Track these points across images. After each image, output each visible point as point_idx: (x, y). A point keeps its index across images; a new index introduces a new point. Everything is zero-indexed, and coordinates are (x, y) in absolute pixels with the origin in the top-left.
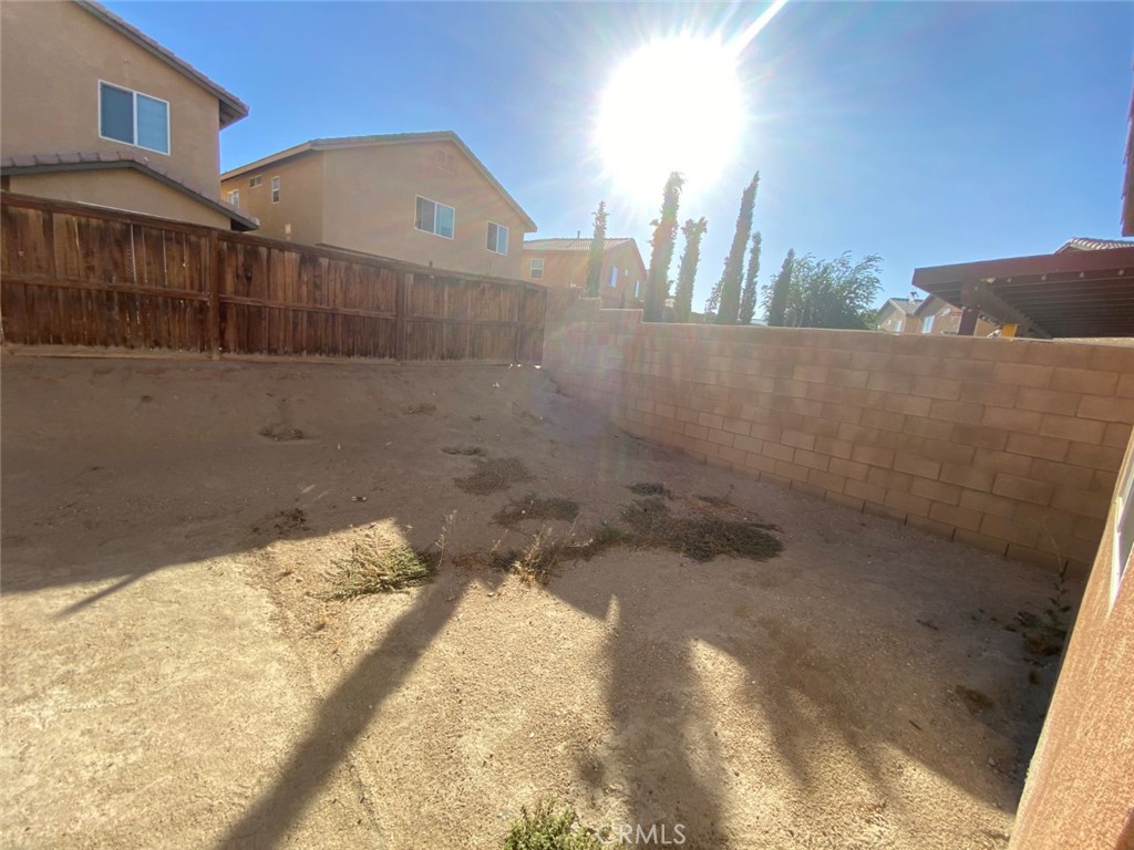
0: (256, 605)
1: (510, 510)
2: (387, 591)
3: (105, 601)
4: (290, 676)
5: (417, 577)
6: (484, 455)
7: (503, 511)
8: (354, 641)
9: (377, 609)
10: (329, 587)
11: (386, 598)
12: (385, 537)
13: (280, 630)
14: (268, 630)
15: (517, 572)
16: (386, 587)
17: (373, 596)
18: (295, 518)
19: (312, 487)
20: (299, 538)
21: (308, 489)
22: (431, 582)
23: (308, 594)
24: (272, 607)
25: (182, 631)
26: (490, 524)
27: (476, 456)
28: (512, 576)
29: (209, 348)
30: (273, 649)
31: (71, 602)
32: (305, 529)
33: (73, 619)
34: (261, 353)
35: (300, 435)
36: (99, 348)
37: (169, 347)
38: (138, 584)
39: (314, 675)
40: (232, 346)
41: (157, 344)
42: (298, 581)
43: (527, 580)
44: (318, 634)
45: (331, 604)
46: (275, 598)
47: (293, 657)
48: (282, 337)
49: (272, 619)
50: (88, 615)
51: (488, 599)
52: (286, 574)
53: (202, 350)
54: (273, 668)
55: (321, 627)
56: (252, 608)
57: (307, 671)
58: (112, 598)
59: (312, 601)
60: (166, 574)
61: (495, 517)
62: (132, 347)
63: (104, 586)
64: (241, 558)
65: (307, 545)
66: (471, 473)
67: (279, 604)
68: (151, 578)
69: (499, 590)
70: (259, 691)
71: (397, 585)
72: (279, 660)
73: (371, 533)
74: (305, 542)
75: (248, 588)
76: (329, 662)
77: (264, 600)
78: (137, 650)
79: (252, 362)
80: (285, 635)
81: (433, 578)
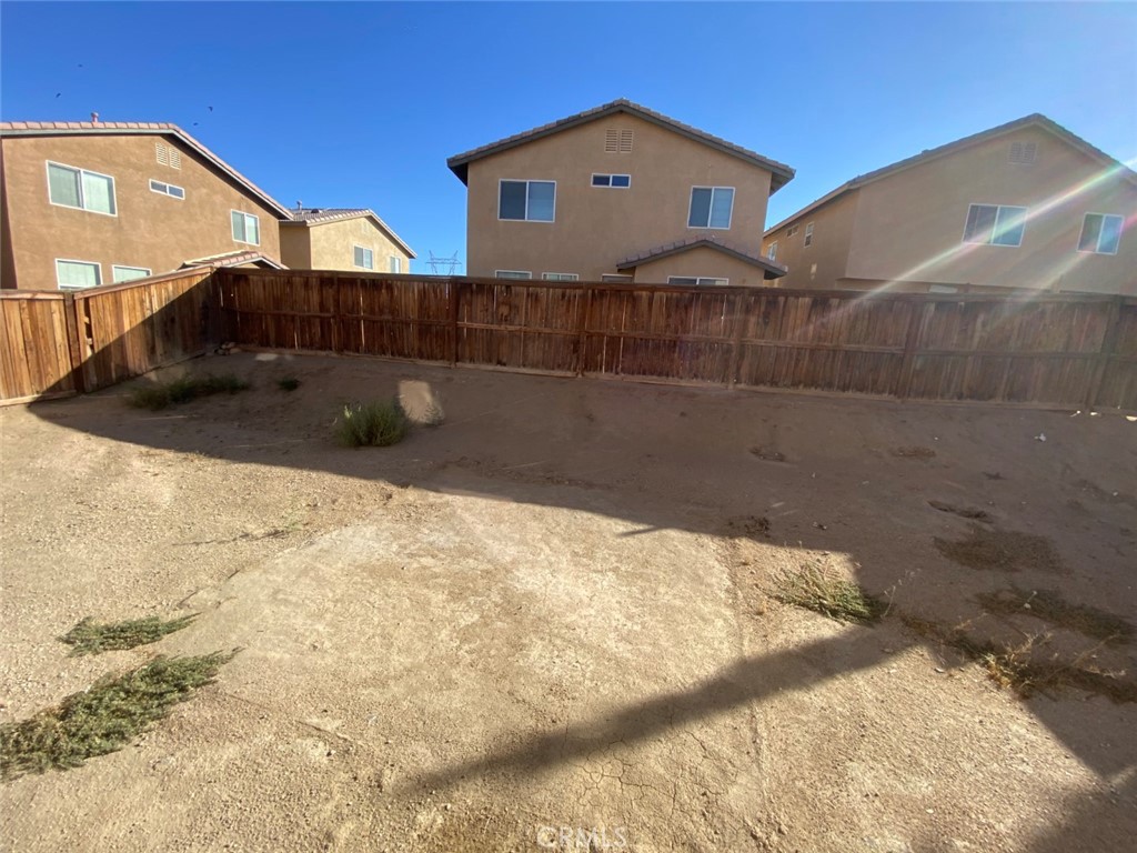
0: (720, 577)
1: (1006, 596)
2: (824, 614)
3: (639, 536)
4: (729, 634)
5: (856, 615)
6: (990, 523)
7: (995, 595)
8: (782, 637)
9: (809, 624)
10: (774, 588)
11: (820, 620)
12: (836, 568)
13: (730, 601)
14: (723, 596)
15: (986, 664)
16: (822, 610)
17: (810, 612)
18: (761, 525)
19: (781, 504)
20: (761, 541)
21: (776, 505)
22: (870, 626)
23: (757, 585)
24: (729, 583)
25: (674, 572)
26: (968, 601)
27: (976, 521)
28: (977, 667)
29: (728, 379)
30: (723, 610)
31: (625, 530)
32: (767, 536)
33: (624, 540)
34: (765, 384)
35: (781, 458)
36: (664, 378)
37: (703, 378)
38: (657, 533)
39: (746, 643)
40: (743, 379)
41: (696, 376)
42: (752, 573)
43: (999, 680)
44: (757, 617)
45: (771, 600)
46: (733, 577)
47: (734, 622)
48: (784, 372)
49: (727, 591)
50: (631, 541)
51: (933, 673)
52: (745, 564)
53: (723, 381)
54: (719, 623)
55: (760, 613)
56: (716, 577)
57: (741, 637)
58: (643, 535)
59: (758, 592)
60: (672, 533)
61: (980, 596)
62: (681, 378)
63: (641, 527)
64: (716, 540)
65: (766, 549)
66: (963, 539)
67: (734, 583)
68: (664, 532)
69: (953, 671)
70: (708, 633)
71: (835, 613)
72: (725, 620)
73: (823, 559)
74: (764, 546)
75: (716, 563)
76: (758, 640)
77: (725, 576)
78: (650, 571)
79: (756, 392)
80: (733, 606)
81: (875, 625)
